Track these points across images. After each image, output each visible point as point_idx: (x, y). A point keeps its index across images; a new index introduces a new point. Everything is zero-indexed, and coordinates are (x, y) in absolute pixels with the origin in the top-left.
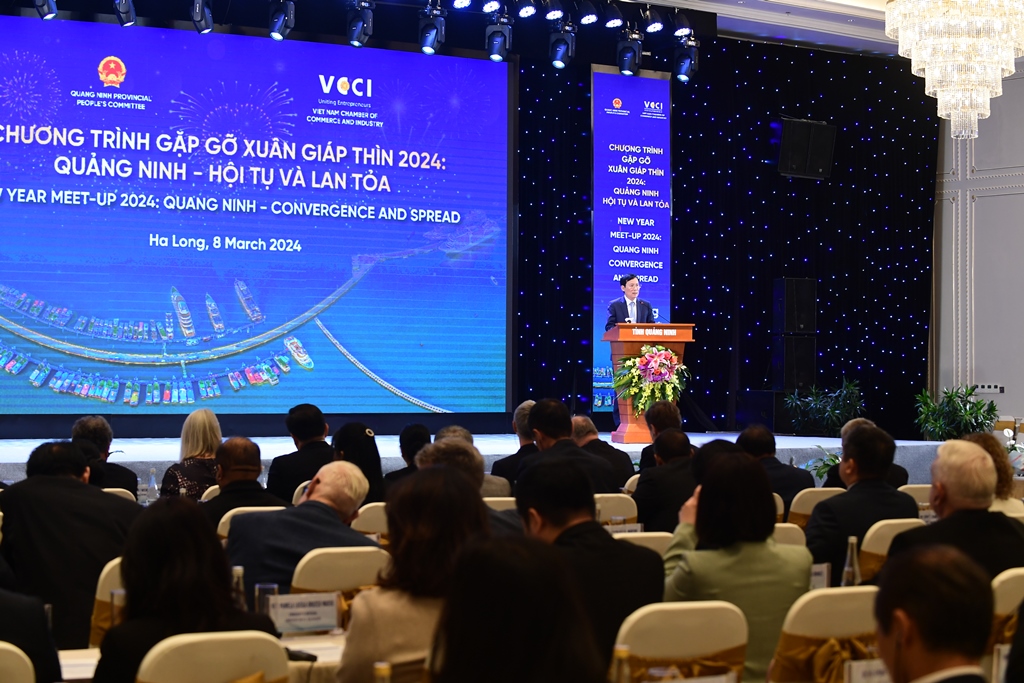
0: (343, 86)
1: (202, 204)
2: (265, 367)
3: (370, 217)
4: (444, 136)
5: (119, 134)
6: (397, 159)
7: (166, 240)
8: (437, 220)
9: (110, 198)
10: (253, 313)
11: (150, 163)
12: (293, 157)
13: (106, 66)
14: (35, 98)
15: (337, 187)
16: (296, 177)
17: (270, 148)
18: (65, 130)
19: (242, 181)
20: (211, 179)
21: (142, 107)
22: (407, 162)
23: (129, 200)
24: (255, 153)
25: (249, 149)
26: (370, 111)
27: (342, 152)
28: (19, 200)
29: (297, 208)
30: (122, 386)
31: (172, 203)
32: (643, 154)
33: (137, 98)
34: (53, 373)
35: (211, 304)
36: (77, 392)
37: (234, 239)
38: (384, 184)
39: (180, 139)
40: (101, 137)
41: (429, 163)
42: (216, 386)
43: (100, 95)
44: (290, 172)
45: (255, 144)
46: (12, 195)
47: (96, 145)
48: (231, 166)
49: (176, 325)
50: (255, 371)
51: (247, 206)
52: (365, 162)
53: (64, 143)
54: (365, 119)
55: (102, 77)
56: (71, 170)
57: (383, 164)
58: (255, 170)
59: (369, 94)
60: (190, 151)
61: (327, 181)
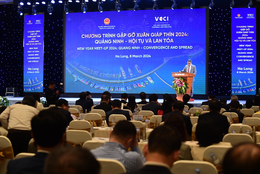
0: (161, 19)
1: (127, 48)
2: (142, 83)
3: (168, 48)
4: (188, 28)
5: (108, 34)
6: (175, 34)
7: (119, 56)
8: (186, 48)
9: (107, 48)
10: (139, 71)
11: (115, 40)
12: (149, 36)
13: (106, 20)
14: (91, 28)
15: (160, 42)
16: (150, 41)
17: (143, 35)
18: (97, 35)
19: (136, 42)
20: (129, 43)
21: (114, 28)
22: (178, 35)
23: (111, 48)
24: (139, 36)
25: (138, 35)
26: (168, 24)
27: (161, 34)
28: (88, 49)
29: (150, 48)
30: (110, 87)
31: (120, 48)
32: (247, 28)
33: (112, 26)
34: (95, 84)
35: (129, 70)
36: (100, 88)
37: (135, 55)
38: (172, 41)
39: (122, 34)
40: (105, 35)
41: (184, 35)
42: (131, 87)
43: (104, 27)
44: (148, 40)
45: (139, 34)
46: (86, 49)
47: (104, 37)
48: (134, 39)
49: (122, 74)
50: (140, 84)
51: (138, 48)
52: (167, 36)
53: (97, 37)
54: (167, 26)
55: (105, 23)
56: (98, 43)
57: (172, 36)
58: (139, 40)
59: (168, 20)
60: (124, 37)
61: (157, 41)
